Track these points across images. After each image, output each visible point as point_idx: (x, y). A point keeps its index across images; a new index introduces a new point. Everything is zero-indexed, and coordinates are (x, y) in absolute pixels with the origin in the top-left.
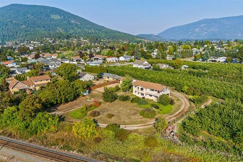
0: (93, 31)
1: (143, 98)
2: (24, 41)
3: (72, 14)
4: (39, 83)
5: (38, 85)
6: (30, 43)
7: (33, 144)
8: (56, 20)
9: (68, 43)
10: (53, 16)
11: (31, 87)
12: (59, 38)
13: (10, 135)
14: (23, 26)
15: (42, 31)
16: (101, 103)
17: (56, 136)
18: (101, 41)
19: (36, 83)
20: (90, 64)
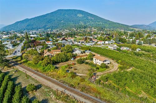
0: (101, 24)
1: (96, 64)
2: (62, 29)
3: (89, 13)
4: (56, 53)
5: (55, 54)
6: (64, 31)
7: (43, 75)
8: (80, 17)
9: (84, 31)
10: (78, 15)
11: (52, 55)
12: (80, 28)
13: (38, 71)
14: (62, 21)
15: (72, 24)
16: (75, 64)
17: (52, 73)
18: (105, 30)
19: (54, 53)
20: (86, 45)
